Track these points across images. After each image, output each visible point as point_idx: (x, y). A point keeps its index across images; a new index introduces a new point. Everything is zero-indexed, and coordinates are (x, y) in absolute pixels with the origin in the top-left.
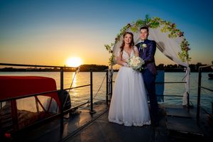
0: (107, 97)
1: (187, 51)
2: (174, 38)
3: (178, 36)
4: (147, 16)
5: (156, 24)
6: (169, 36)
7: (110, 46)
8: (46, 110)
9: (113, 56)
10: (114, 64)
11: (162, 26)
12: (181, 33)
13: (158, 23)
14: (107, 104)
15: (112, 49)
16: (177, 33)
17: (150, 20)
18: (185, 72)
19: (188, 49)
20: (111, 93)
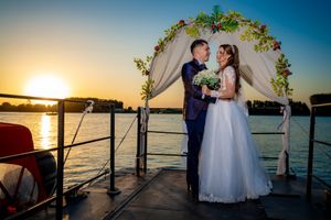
0: (138, 161)
1: (286, 78)
2: (265, 52)
3: (271, 49)
4: (216, 7)
5: (232, 24)
6: (256, 48)
7: (145, 61)
8: (12, 195)
9: (150, 82)
10: (152, 97)
11: (243, 29)
12: (276, 43)
13: (237, 24)
14: (138, 176)
15: (148, 67)
16: (270, 43)
17: (222, 16)
18: (282, 114)
19: (289, 73)
20: (146, 154)
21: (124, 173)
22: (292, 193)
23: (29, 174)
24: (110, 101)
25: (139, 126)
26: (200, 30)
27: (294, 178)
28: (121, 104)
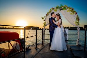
1: (78, 21)
2: (73, 15)
3: (75, 14)
4: (61, 4)
5: (65, 8)
6: (71, 14)
7: (44, 18)
8: (14, 48)
9: (45, 22)
10: (46, 26)
11: (68, 9)
12: (76, 13)
13: (66, 8)
14: (42, 44)
15: (45, 19)
16: (74, 13)
17: (62, 6)
18: (78, 30)
19: (79, 20)
20: (44, 39)
21: (39, 44)
22: (80, 50)
23: (18, 44)
24: (36, 27)
25: (43, 33)
26: (57, 10)
27: (81, 46)
28: (38, 28)
